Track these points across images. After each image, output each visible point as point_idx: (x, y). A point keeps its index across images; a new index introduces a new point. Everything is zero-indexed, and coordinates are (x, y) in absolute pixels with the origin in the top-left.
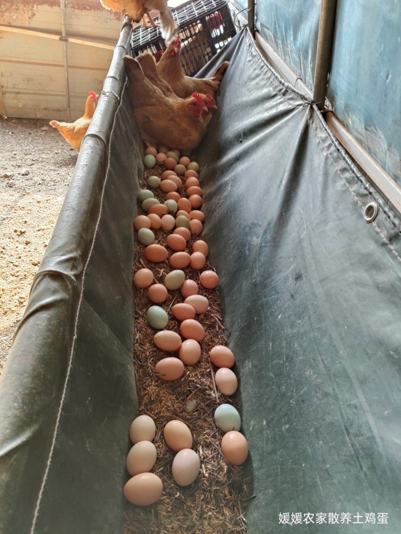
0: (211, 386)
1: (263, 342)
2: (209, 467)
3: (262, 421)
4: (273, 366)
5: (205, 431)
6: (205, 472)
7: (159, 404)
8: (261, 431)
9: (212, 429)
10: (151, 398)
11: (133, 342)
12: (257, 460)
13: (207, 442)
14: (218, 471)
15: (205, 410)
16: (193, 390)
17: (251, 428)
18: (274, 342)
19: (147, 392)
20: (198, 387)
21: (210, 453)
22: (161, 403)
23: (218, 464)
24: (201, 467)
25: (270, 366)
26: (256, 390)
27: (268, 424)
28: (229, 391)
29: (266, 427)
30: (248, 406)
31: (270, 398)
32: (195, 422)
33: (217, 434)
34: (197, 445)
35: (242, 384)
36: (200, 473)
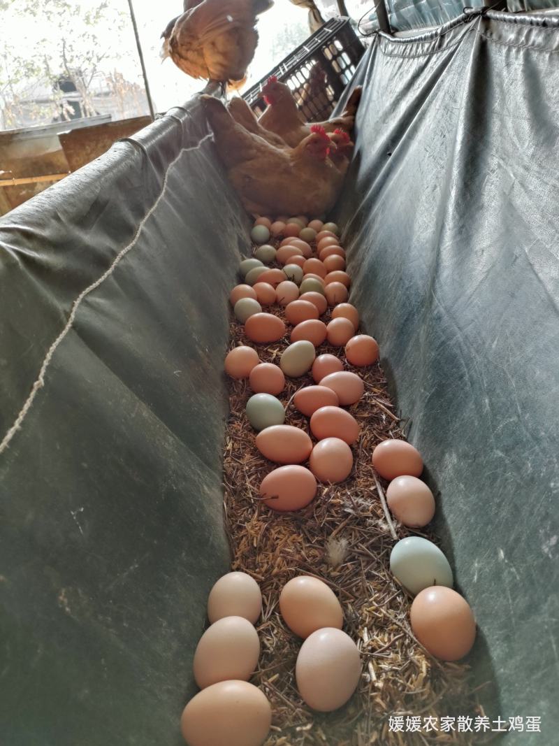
0: (379, 512)
1: (471, 405)
2: (385, 666)
3: (496, 553)
4: (498, 437)
5: (370, 596)
6: (374, 678)
7: (271, 555)
8: (497, 575)
9: (388, 591)
10: (252, 544)
11: (220, 454)
12: (498, 639)
13: (378, 618)
14: (407, 674)
15: (368, 556)
16: (340, 521)
17: (476, 577)
18: (490, 392)
19: (243, 532)
20: (349, 514)
21: (386, 640)
22: (273, 551)
23: (406, 657)
24: (366, 669)
25: (492, 440)
26: (473, 498)
27: (509, 555)
28: (418, 516)
29: (506, 561)
30: (463, 535)
31: (503, 501)
32: (348, 581)
33: (399, 599)
34: (357, 628)
35: (445, 500)
36: (364, 682)
